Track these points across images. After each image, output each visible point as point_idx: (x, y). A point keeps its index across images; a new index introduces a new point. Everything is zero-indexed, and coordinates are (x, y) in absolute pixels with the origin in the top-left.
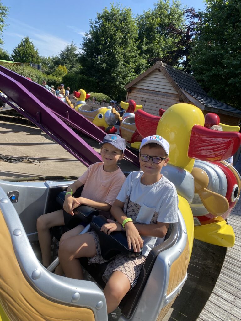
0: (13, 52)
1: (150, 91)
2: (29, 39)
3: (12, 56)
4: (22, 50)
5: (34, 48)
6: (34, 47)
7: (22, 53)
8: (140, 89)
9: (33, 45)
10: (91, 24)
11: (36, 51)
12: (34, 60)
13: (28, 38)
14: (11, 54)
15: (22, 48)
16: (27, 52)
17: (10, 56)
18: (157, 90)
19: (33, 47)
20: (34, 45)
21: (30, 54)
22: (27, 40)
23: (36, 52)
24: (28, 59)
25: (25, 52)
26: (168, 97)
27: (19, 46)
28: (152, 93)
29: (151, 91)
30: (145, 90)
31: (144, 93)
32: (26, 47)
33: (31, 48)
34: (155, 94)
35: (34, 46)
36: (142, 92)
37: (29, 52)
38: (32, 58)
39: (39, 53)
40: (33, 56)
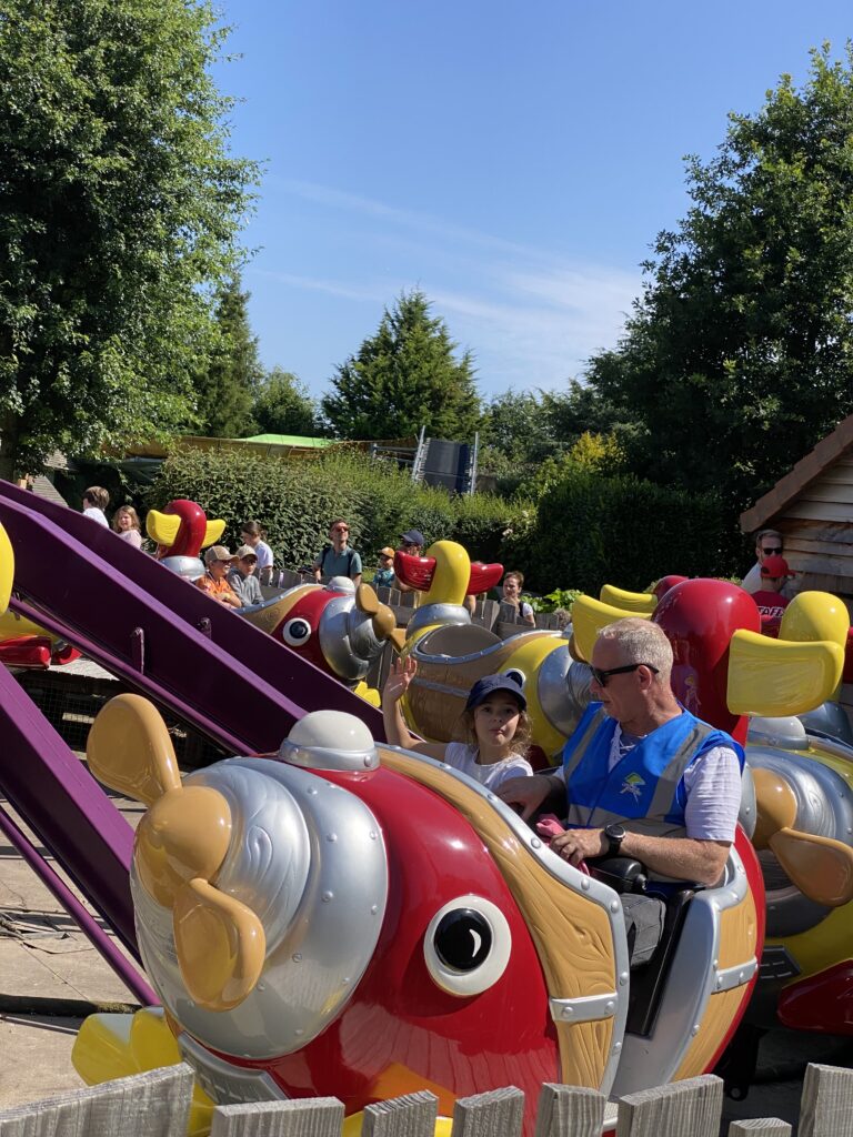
0: (334, 388)
2: (423, 308)
3: (330, 408)
4: (383, 369)
5: (452, 353)
6: (448, 350)
7: (380, 386)
9: (443, 338)
10: (694, 185)
11: (463, 369)
12: (444, 418)
13: (417, 304)
14: (321, 397)
15: (381, 360)
16: (406, 377)
17: (318, 411)
19: (441, 349)
20: (449, 333)
21: (425, 388)
22: (412, 315)
23: (461, 375)
24: (411, 417)
25: (397, 377)
27: (368, 352)
32: (407, 352)
33: (429, 357)
35: (450, 342)
37: (420, 378)
38: (434, 408)
39: (475, 376)
40: (441, 399)
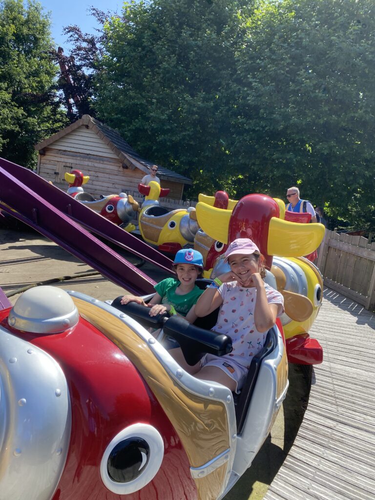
1: (76, 154)
8: (60, 150)
18: (88, 152)
26: (105, 162)
28: (80, 156)
29: (78, 154)
30: (68, 153)
31: (67, 157)
34: (84, 157)
36: (65, 155)
